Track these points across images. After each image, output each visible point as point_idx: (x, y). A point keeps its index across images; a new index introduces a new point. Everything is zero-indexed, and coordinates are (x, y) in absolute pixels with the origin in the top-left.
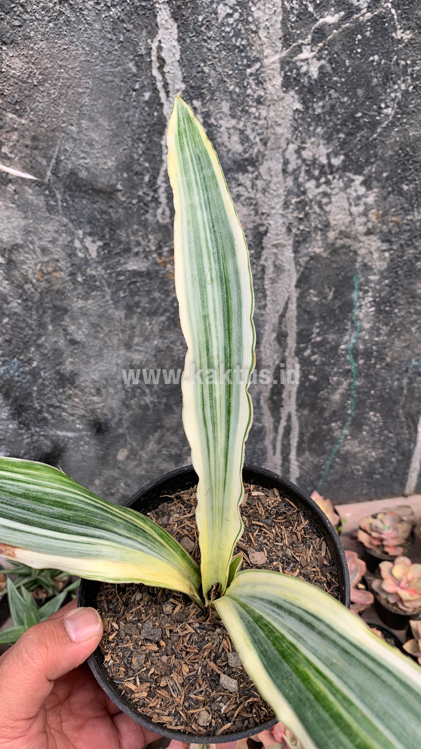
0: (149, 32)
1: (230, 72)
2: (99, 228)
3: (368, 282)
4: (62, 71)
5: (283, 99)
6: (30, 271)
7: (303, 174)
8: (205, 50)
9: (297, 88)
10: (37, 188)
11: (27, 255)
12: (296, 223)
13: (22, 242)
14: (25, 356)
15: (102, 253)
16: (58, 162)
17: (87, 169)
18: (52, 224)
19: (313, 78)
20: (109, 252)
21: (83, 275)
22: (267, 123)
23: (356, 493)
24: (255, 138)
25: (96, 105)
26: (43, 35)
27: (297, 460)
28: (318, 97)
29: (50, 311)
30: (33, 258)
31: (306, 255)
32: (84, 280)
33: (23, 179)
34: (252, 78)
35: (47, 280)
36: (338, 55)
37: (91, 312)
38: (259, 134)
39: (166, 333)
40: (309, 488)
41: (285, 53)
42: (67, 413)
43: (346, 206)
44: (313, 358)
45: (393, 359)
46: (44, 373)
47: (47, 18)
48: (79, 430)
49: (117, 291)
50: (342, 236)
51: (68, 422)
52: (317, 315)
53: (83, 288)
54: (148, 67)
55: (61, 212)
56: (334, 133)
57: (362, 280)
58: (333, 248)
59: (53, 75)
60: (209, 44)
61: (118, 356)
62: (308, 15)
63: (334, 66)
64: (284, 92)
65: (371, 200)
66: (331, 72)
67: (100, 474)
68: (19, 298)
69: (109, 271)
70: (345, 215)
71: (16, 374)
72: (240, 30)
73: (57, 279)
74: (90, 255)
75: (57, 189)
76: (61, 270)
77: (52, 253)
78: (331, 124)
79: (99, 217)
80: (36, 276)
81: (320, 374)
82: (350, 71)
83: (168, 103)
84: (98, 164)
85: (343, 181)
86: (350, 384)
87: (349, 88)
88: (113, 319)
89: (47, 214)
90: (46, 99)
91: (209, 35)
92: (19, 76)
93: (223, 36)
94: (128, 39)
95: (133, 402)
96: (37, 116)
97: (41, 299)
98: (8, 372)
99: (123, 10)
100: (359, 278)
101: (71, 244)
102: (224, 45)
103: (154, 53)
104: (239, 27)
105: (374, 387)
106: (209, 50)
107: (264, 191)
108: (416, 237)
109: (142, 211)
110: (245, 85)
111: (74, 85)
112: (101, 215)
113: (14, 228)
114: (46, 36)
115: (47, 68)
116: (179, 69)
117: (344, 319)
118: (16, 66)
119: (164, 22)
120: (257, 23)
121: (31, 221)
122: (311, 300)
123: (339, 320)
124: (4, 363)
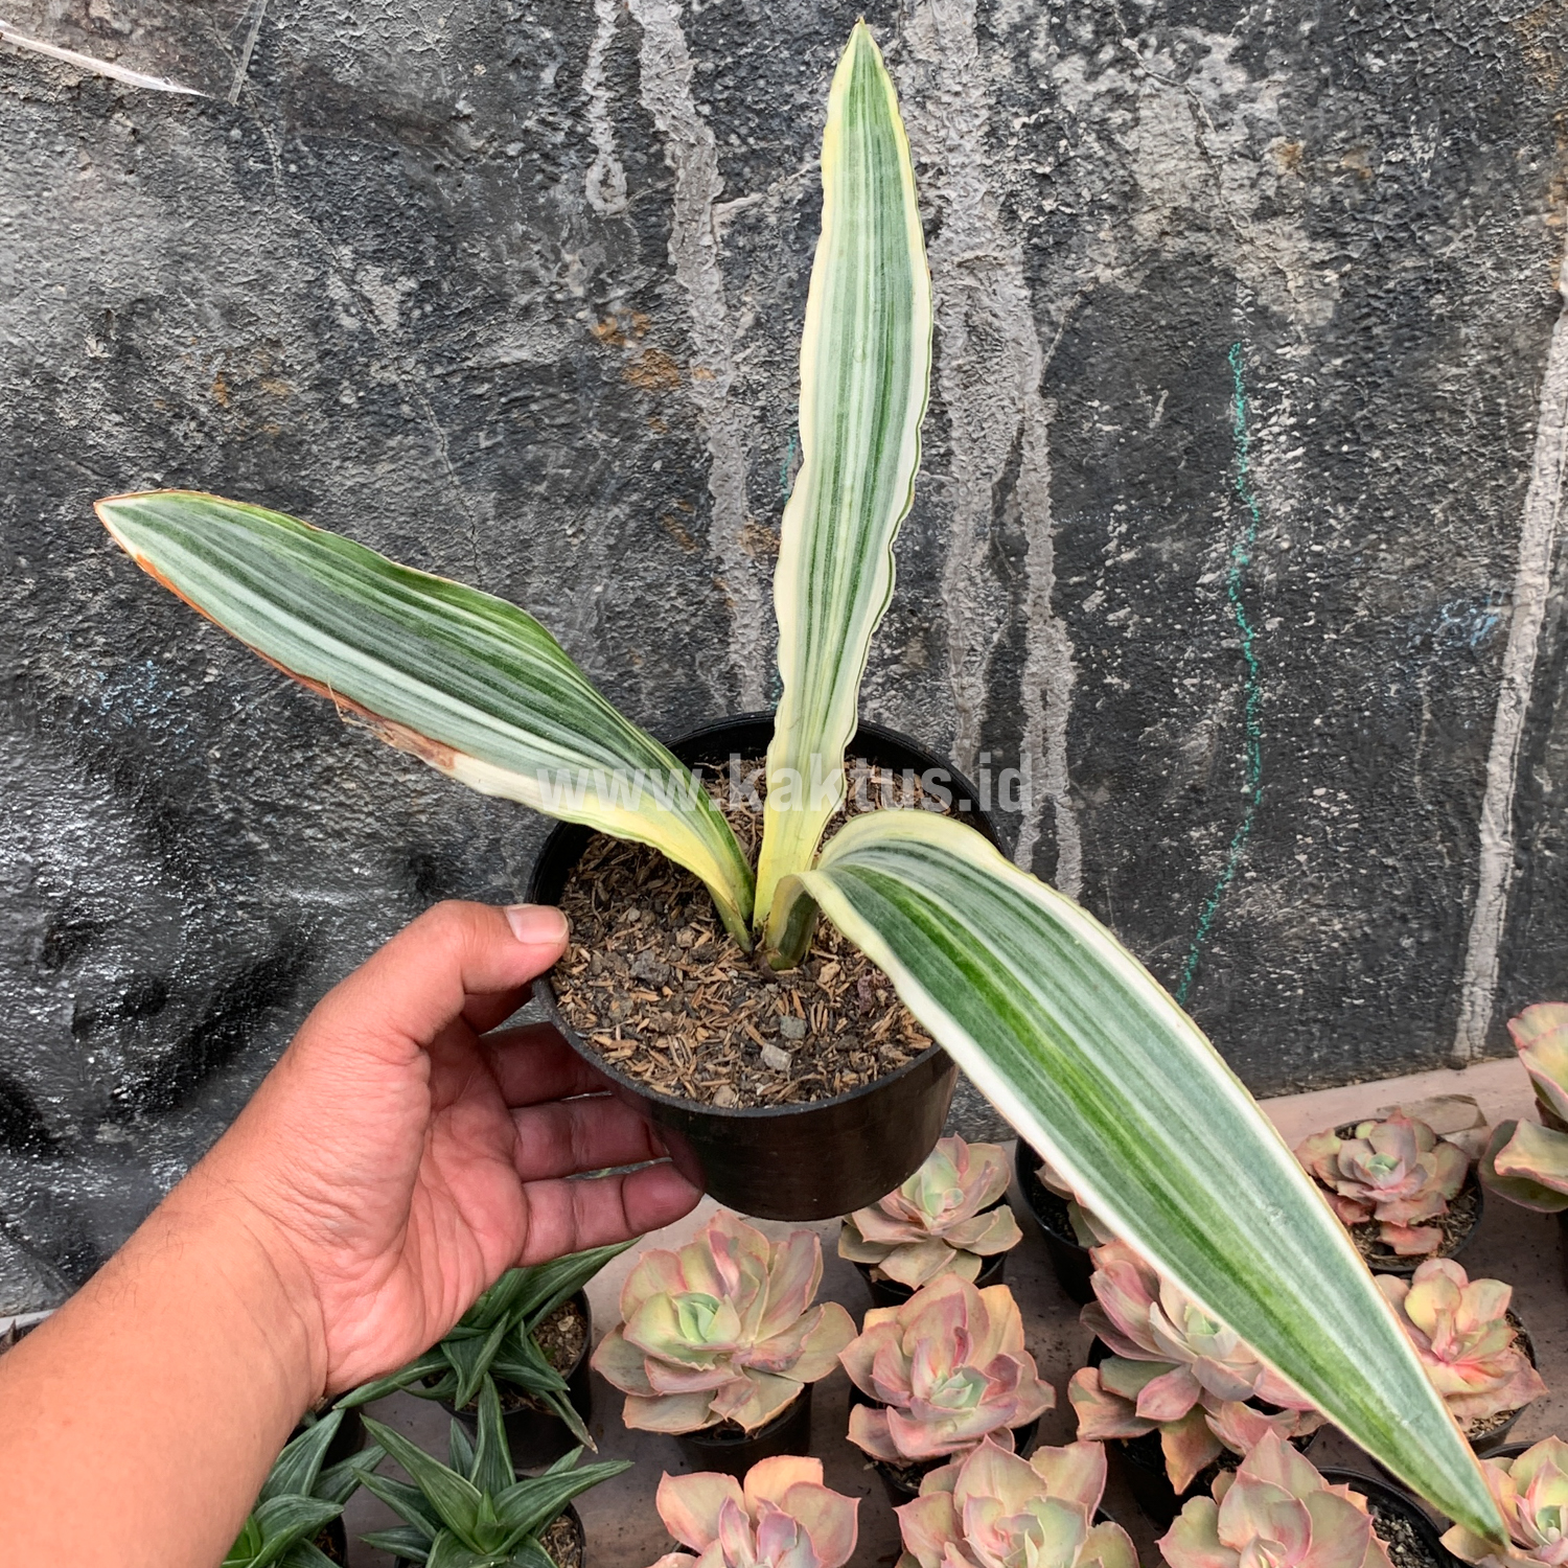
3: (1274, 364)
6: (190, 381)
7: (1042, 40)
10: (203, 120)
11: (176, 331)
12: (1031, 193)
13: (161, 291)
14: (179, 648)
15: (417, 313)
16: (268, 38)
17: (361, 57)
18: (253, 231)
20: (439, 308)
21: (360, 385)
30: (198, 340)
31: (1070, 290)
32: (362, 400)
33: (159, 95)
35: (241, 406)
37: (386, 500)
39: (632, 561)
42: (322, 828)
43: (1190, 131)
44: (1114, 618)
45: (1377, 610)
46: (245, 701)
48: (362, 884)
49: (466, 431)
50: (1181, 226)
51: (323, 857)
52: (1117, 479)
53: (359, 425)
55: (281, 191)
57: (1256, 360)
58: (1154, 265)
65: (1266, 106)
69: (439, 370)
70: (1186, 158)
71: (153, 709)
73: (277, 399)
74: (377, 321)
75: (265, 122)
76: (288, 372)
77: (256, 321)
79: (402, 201)
80: (209, 394)
81: (1142, 670)
84: (392, 41)
85: (1172, 55)
86: (1241, 699)
88: (460, 520)
89: (238, 201)
97: (227, 467)
98: (128, 703)
100: (1244, 358)
101: (317, 292)
105: (1320, 704)
107: (921, 98)
108: (1421, 216)
109: (539, 177)
112: (409, 196)
113: (135, 249)
117: (1207, 486)
121: (188, 225)
122: (1095, 432)
123: (1189, 493)
124: (113, 673)
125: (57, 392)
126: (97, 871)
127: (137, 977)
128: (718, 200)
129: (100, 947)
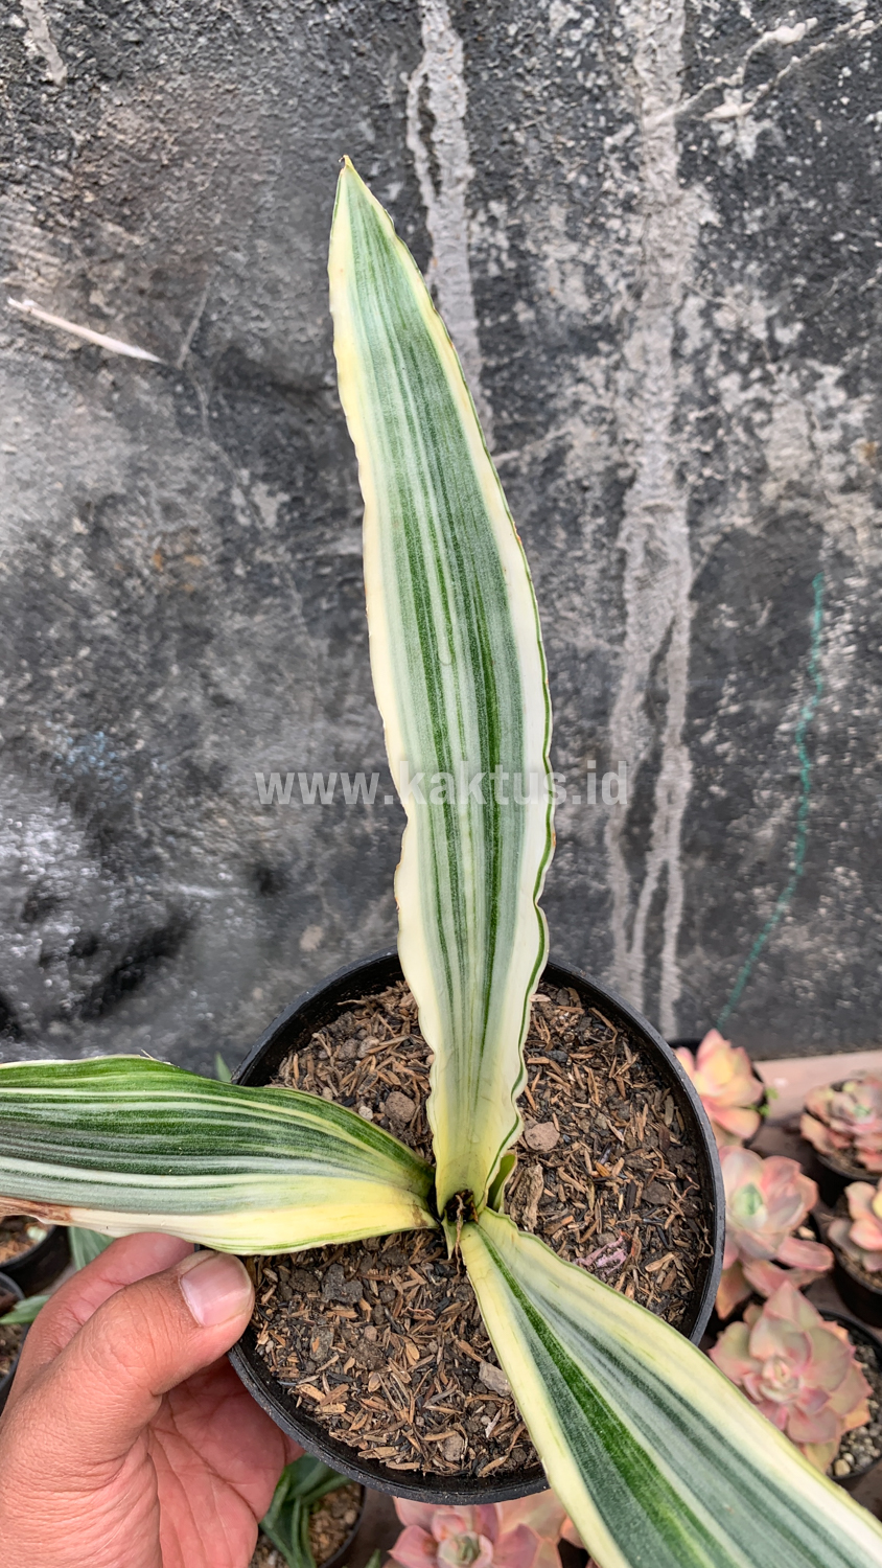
0: (404, 58)
1: (571, 144)
2: (285, 465)
3: (843, 590)
4: (221, 136)
5: (678, 201)
6: (139, 552)
7: (714, 360)
8: (519, 97)
9: (709, 179)
10: (159, 379)
11: (133, 519)
12: (696, 464)
13: (123, 491)
14: (122, 726)
15: (287, 518)
16: (205, 324)
17: (265, 342)
18: (187, 455)
19: (744, 158)
20: (303, 515)
21: (247, 562)
22: (644, 251)
23: (800, 1037)
24: (616, 282)
25: (286, 208)
26: (185, 61)
27: (677, 964)
28: (754, 199)
29: (175, 636)
30: (145, 526)
31: (715, 530)
32: (248, 573)
33: (131, 360)
34: (616, 155)
35: (171, 571)
36: (800, 110)
37: (259, 639)
38: (625, 275)
40: (699, 1024)
41: (686, 105)
42: (202, 847)
43: (804, 429)
44: (720, 749)
46: (160, 763)
47: (194, 27)
48: (225, 885)
49: (315, 597)
50: (792, 493)
51: (202, 866)
52: (733, 658)
53: (245, 590)
54: (398, 130)
55: (206, 429)
56: (785, 275)
57: (831, 586)
58: (772, 517)
59: (203, 144)
60: (527, 83)
61: (312, 733)
62: (739, 26)
63: (789, 132)
64: (682, 186)
65: (856, 417)
66: (783, 145)
67: (265, 977)
68: (113, 608)
69: (299, 556)
70: (800, 448)
71: (102, 764)
72: (594, 55)
73: (194, 569)
74: (262, 521)
75: (200, 383)
76: (202, 551)
77: (184, 515)
78: (779, 255)
79: (284, 442)
80: (151, 562)
81: (735, 784)
82: (823, 144)
83: (437, 206)
84: (286, 332)
85: (799, 376)
86: (797, 807)
87: (821, 181)
88: (304, 656)
89: (178, 434)
90: (185, 195)
91: (528, 65)
92: (132, 147)
93: (559, 68)
94: (359, 73)
95: (337, 829)
96: (166, 230)
97: (159, 610)
98: (86, 759)
99: (351, 11)
100: (824, 583)
101: (224, 498)
102: (559, 87)
103: (412, 102)
104: (592, 49)
105: (846, 814)
106: (529, 96)
107: (631, 394)
110: (601, 170)
111: (243, 166)
112: (289, 439)
113: (109, 462)
114: (192, 63)
115: (189, 131)
116: (463, 135)
117: (791, 667)
118: (126, 125)
119: (435, 37)
120: (630, 41)
121: (144, 448)
122: (721, 626)
123: (778, 670)
124: (78, 740)
125: (52, 554)
126: (60, 865)
127: (81, 933)
129: (59, 912)
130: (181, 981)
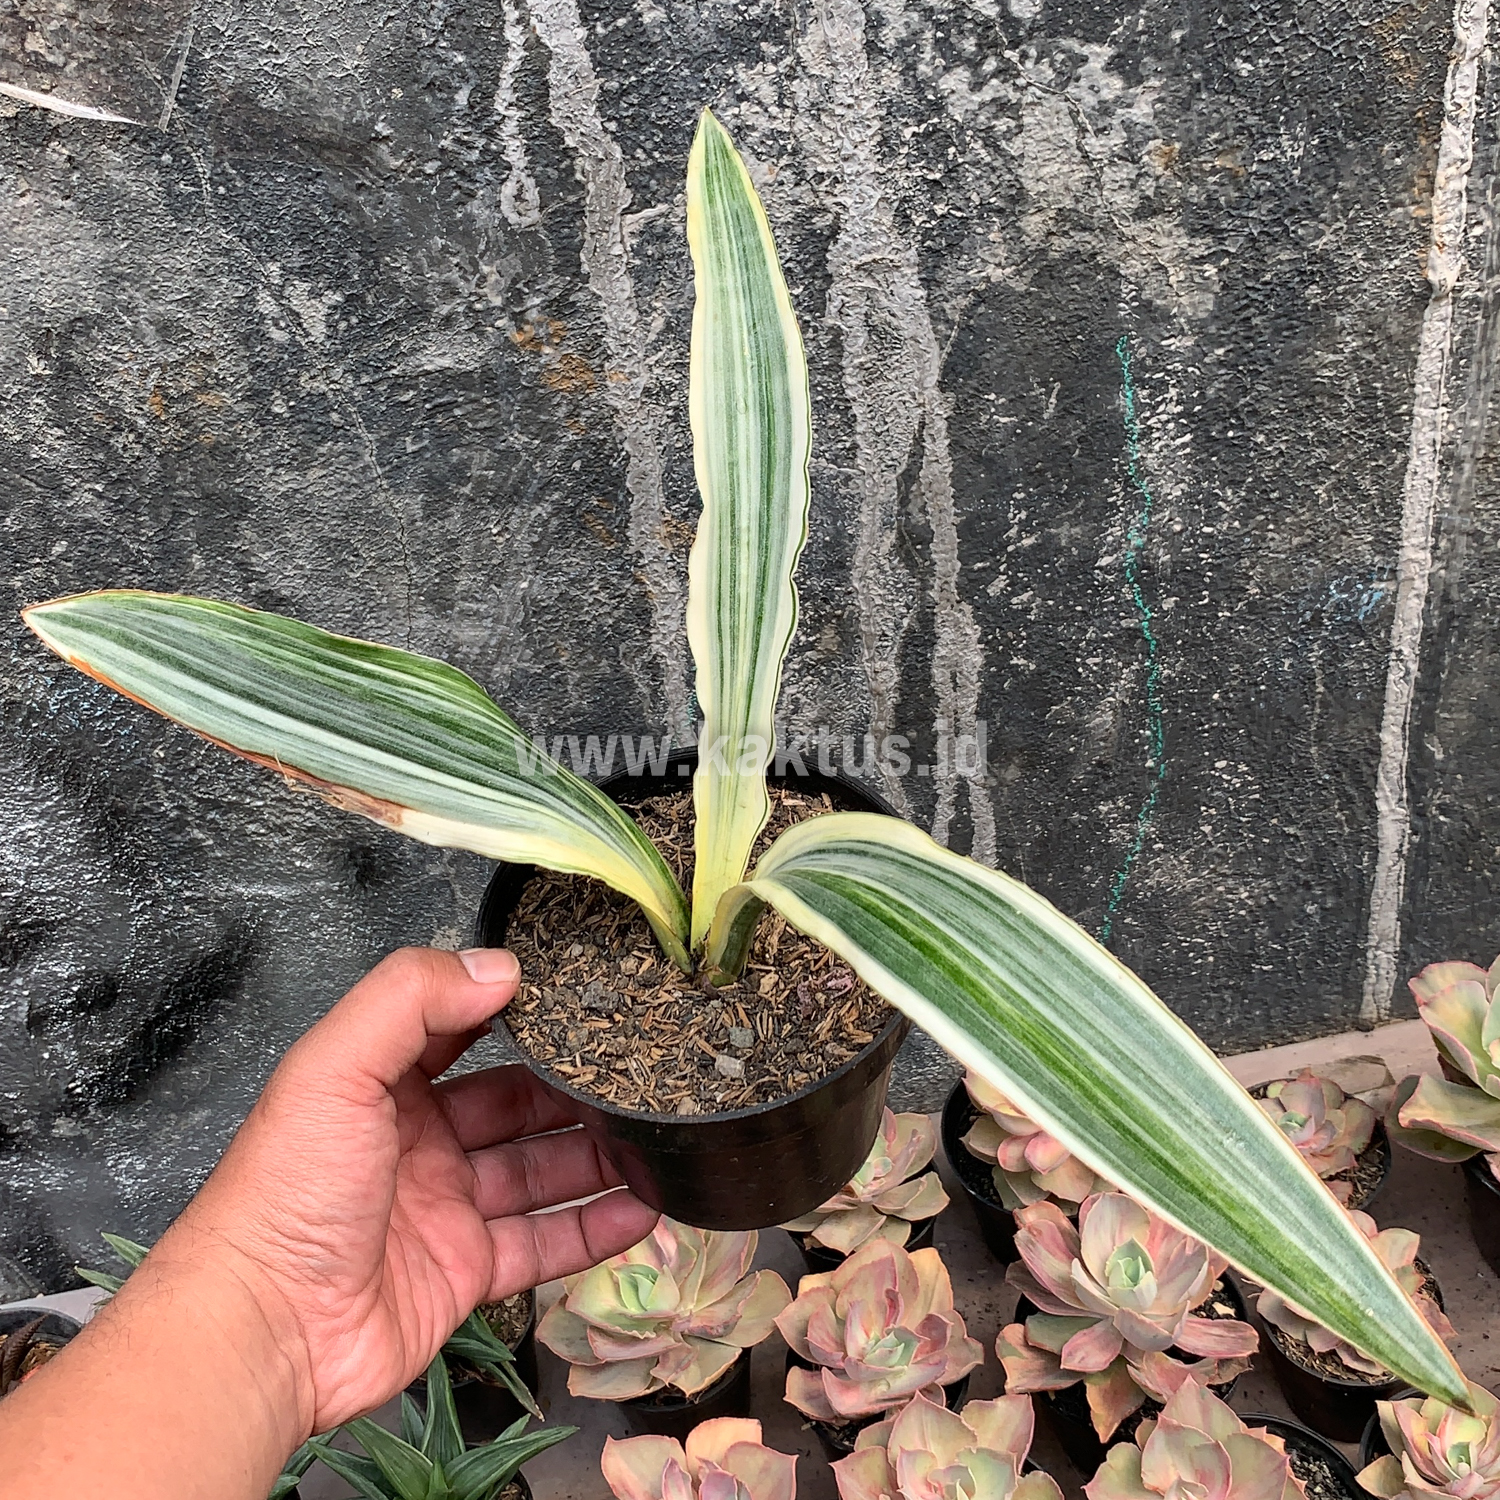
2: (330, 252)
3: (1160, 356)
6: (128, 395)
7: (928, 53)
10: (135, 146)
12: (923, 199)
13: (98, 310)
15: (343, 325)
16: (195, 67)
17: (283, 83)
20: (364, 320)
21: (290, 395)
29: (193, 512)
30: (135, 356)
31: (965, 289)
32: (292, 409)
33: (92, 124)
35: (178, 417)
39: (555, 556)
42: (264, 823)
43: (1071, 136)
44: (1017, 602)
45: (1268, 588)
48: (304, 877)
49: (393, 436)
50: (1066, 226)
51: (266, 851)
52: (1015, 468)
53: (290, 434)
55: (211, 212)
57: (1143, 352)
58: (1042, 264)
65: (1142, 111)
68: (96, 479)
69: (366, 379)
70: (1068, 161)
73: (212, 411)
74: (306, 334)
75: (195, 148)
76: (221, 384)
77: (189, 336)
79: (326, 219)
80: (147, 408)
81: (1047, 652)
84: (313, 68)
85: (1051, 65)
86: (1142, 676)
88: (389, 522)
89: (170, 223)
97: (165, 475)
98: (74, 706)
100: (1132, 350)
101: (247, 307)
105: (1218, 679)
107: (816, 111)
108: (1293, 211)
109: (456, 193)
112: (333, 214)
117: (1101, 473)
121: (123, 246)
122: (993, 424)
123: (1085, 480)
126: (48, 871)
127: (89, 973)
128: (626, 212)
129: (53, 943)
130: (251, 1034)
